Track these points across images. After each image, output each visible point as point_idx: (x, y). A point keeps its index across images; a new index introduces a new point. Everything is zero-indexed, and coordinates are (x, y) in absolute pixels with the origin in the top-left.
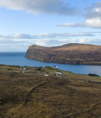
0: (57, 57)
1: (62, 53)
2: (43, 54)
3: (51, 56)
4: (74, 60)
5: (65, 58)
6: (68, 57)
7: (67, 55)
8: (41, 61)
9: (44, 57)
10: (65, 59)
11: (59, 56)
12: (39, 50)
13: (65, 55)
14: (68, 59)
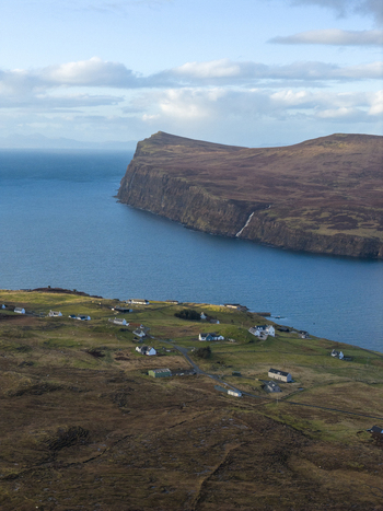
0: (273, 219)
1: (297, 194)
2: (206, 194)
3: (243, 209)
4: (352, 239)
5: (309, 223)
6: (322, 220)
7: (323, 209)
8: (197, 230)
9: (212, 212)
10: (308, 231)
11: (284, 213)
12: (189, 173)
13: (309, 209)
14: (324, 231)
